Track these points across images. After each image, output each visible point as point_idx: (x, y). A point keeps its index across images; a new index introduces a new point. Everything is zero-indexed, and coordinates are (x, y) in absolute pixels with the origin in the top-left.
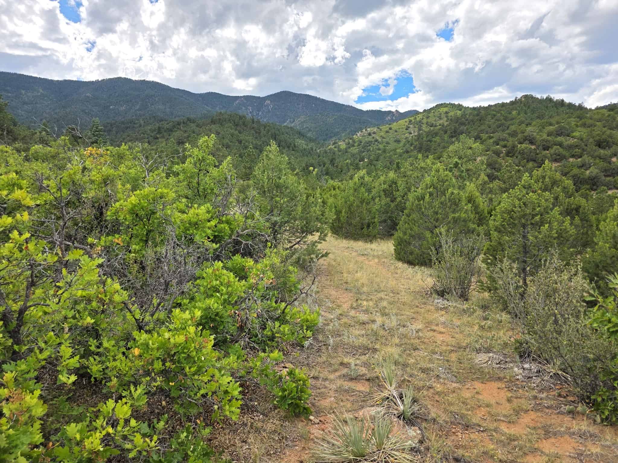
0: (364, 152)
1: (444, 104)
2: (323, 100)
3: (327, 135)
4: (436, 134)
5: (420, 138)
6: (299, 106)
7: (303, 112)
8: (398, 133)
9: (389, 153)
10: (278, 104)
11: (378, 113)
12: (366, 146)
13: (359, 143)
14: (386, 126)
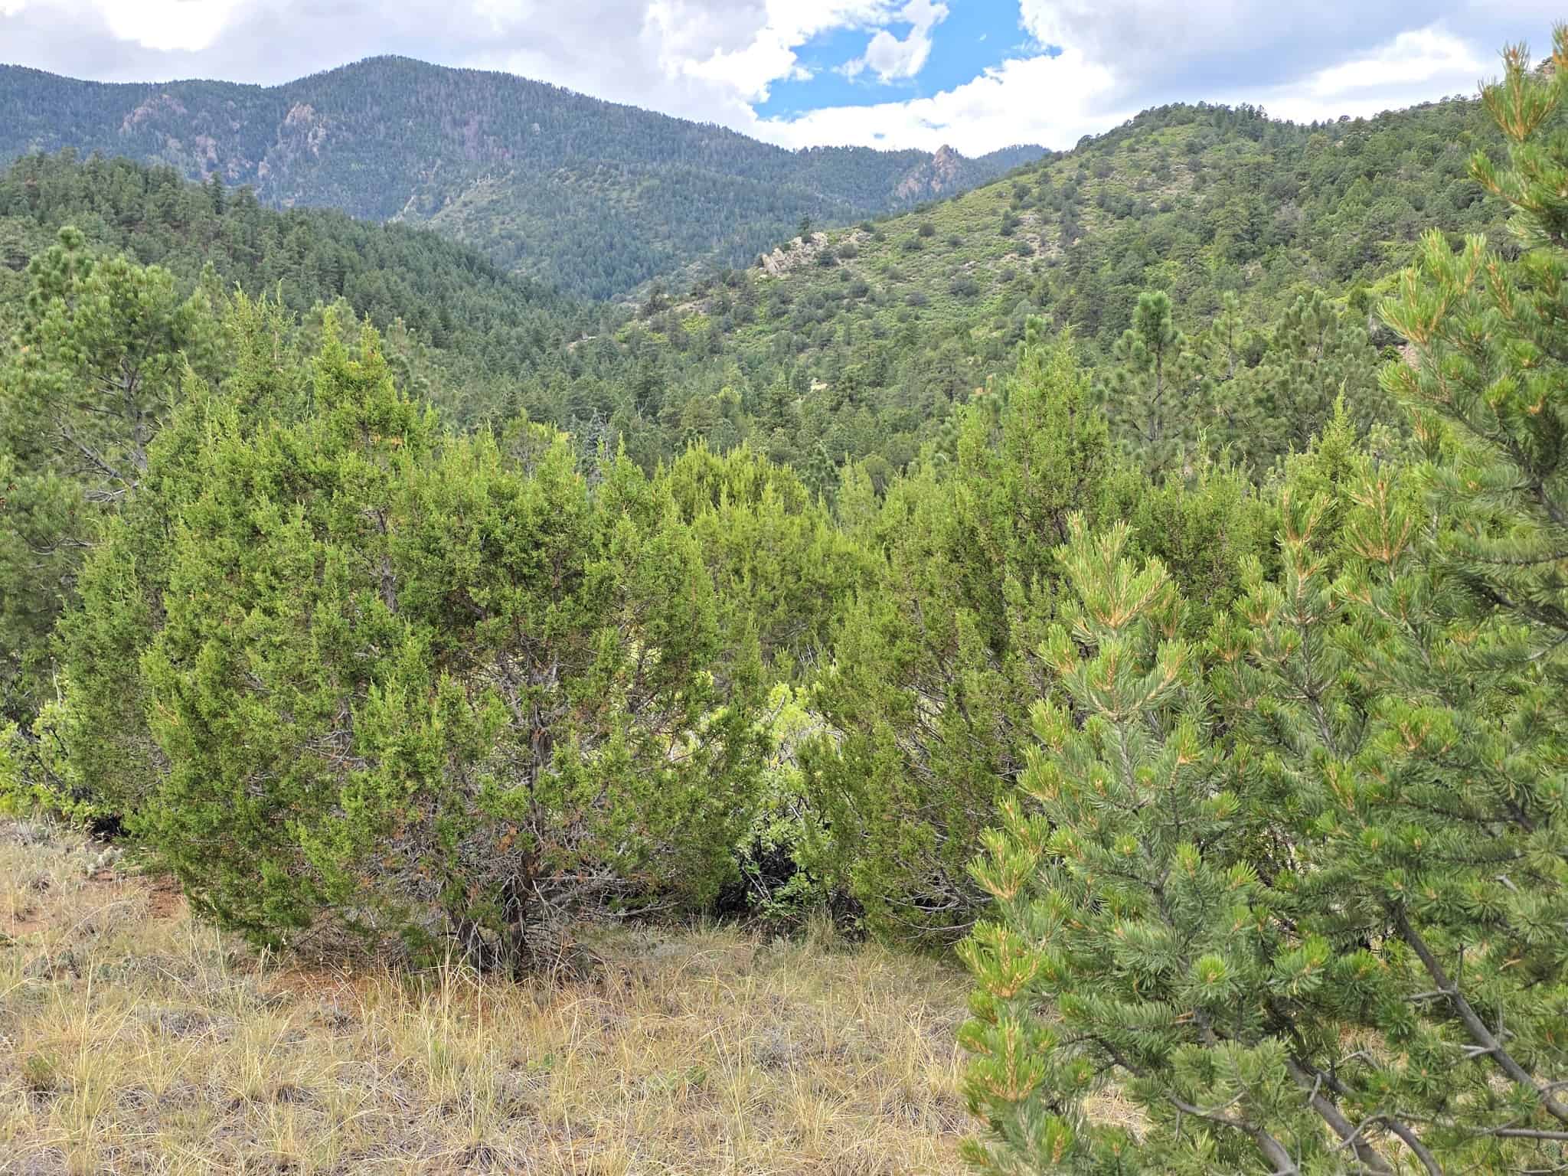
0: (802, 348)
1: (1177, 107)
2: (583, 104)
3: (610, 272)
4: (1161, 246)
5: (1082, 272)
6: (465, 130)
7: (487, 158)
8: (965, 252)
9: (935, 348)
10: (357, 121)
11: (858, 163)
12: (810, 320)
13: (774, 305)
14: (906, 218)
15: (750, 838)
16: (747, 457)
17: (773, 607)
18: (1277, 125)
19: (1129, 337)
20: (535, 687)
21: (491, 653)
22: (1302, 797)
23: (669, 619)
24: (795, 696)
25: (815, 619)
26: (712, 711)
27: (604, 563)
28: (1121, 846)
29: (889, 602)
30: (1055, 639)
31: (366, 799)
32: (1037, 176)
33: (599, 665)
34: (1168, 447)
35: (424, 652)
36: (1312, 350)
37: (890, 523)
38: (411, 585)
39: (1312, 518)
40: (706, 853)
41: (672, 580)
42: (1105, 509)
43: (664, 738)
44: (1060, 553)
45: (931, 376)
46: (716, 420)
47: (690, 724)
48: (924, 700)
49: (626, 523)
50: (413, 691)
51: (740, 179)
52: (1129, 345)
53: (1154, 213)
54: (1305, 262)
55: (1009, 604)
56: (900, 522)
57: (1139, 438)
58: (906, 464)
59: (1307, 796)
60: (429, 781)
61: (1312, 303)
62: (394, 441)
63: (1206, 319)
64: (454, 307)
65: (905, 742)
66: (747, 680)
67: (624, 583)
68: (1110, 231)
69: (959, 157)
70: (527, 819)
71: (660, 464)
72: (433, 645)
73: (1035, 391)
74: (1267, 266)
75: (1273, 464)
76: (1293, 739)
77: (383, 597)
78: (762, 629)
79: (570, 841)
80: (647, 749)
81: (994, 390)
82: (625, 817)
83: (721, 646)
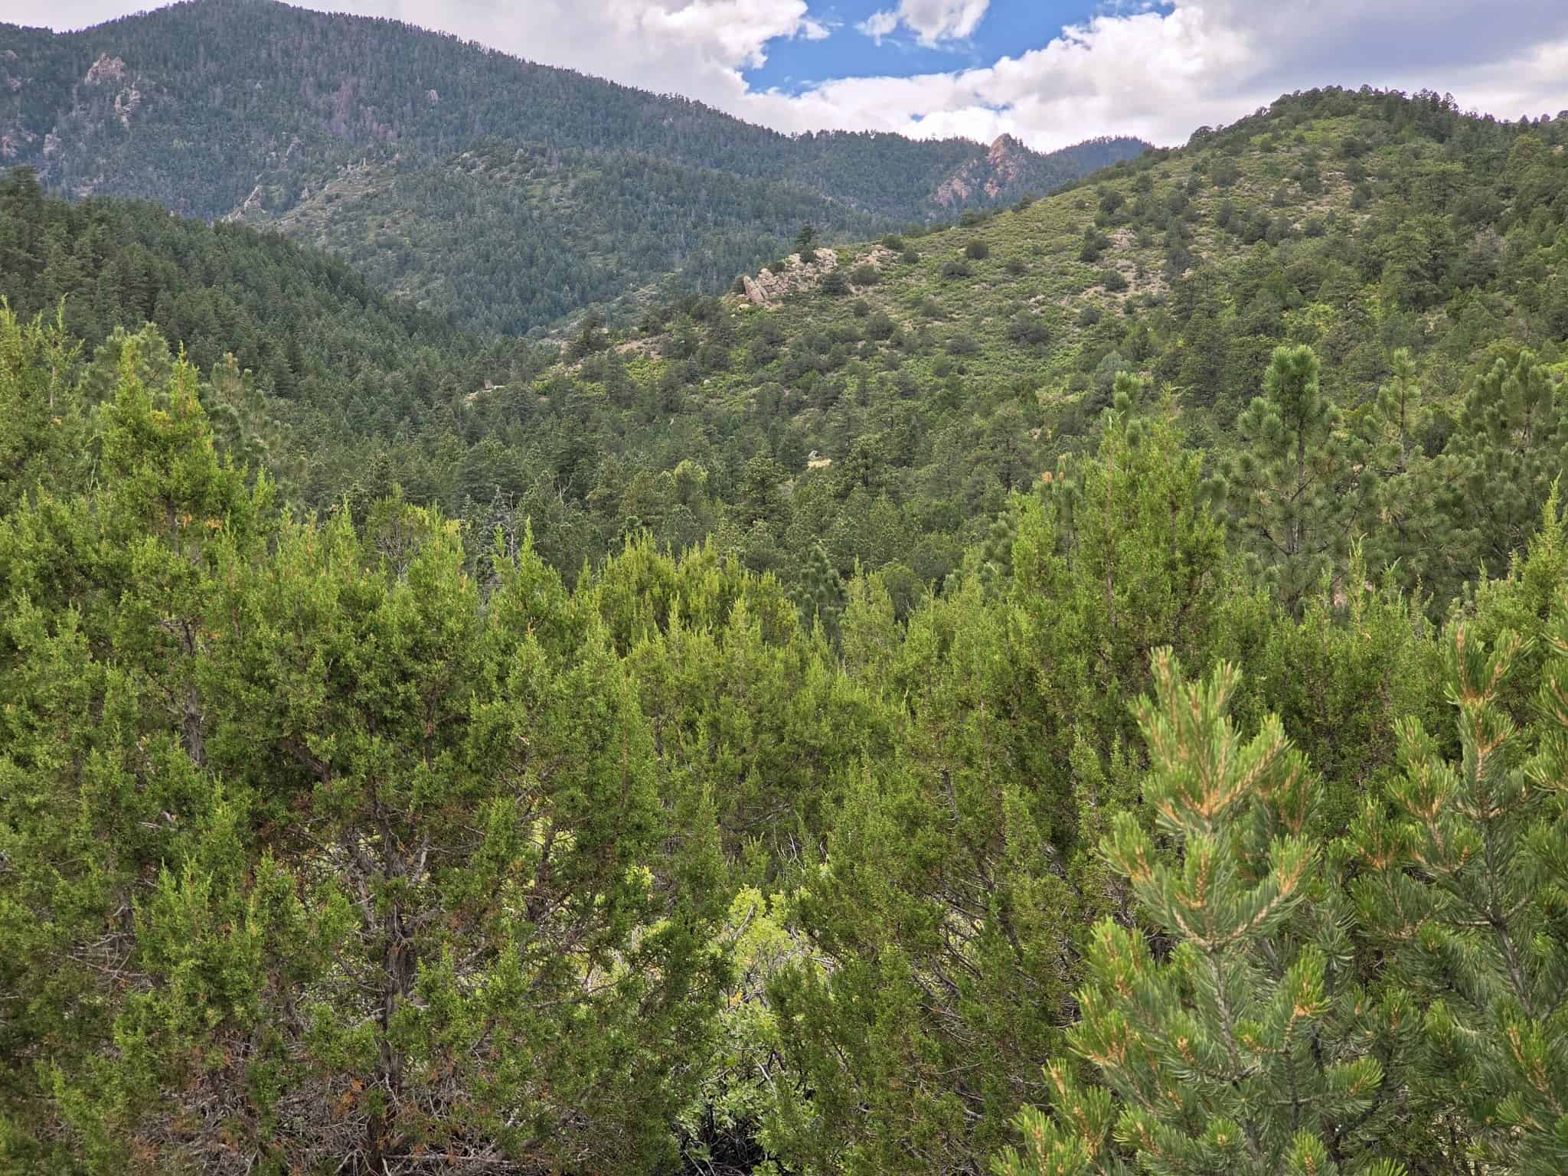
0: (797, 407)
1: (1332, 92)
2: (500, 65)
3: (527, 297)
4: (1306, 284)
5: (1196, 315)
6: (334, 97)
7: (362, 136)
8: (1032, 282)
9: (987, 414)
10: (183, 83)
11: (882, 155)
12: (809, 369)
13: (759, 347)
14: (948, 233)
15: (698, 1108)
16: (711, 560)
17: (742, 777)
18: (1472, 121)
19: (1259, 407)
20: (394, 880)
21: (335, 827)
22: (1483, 1067)
23: (589, 788)
24: (769, 906)
25: (803, 796)
26: (647, 923)
27: (498, 704)
28: (1214, 1136)
29: (907, 771)
30: (1123, 833)
31: (148, 1033)
32: (1131, 182)
33: (486, 850)
34: (1312, 565)
35: (239, 824)
36: (1517, 435)
37: (913, 659)
38: (226, 727)
39: (1499, 668)
40: (633, 1127)
41: (594, 732)
42: (1219, 647)
43: (578, 959)
44: (1139, 706)
45: (979, 452)
46: (670, 506)
47: (615, 940)
48: (955, 917)
49: (531, 647)
50: (222, 880)
51: (716, 172)
52: (1259, 419)
53: (1297, 237)
54: (1509, 312)
55: (1079, 780)
56: (927, 658)
57: (1271, 551)
58: (942, 578)
59: (1488, 1066)
60: (239, 1010)
61: (1517, 370)
62: (212, 523)
63: (1369, 386)
64: (307, 341)
65: (925, 977)
66: (700, 881)
67: (526, 734)
68: (1236, 259)
69: (1025, 150)
70: (378, 1069)
71: (587, 568)
72: (253, 814)
73: (1122, 477)
74: (1455, 315)
75: (1459, 593)
76: (1469, 984)
77: (186, 745)
78: (724, 809)
79: (437, 1104)
80: (554, 975)
81: (1068, 475)
82: (517, 1071)
83: (663, 830)
